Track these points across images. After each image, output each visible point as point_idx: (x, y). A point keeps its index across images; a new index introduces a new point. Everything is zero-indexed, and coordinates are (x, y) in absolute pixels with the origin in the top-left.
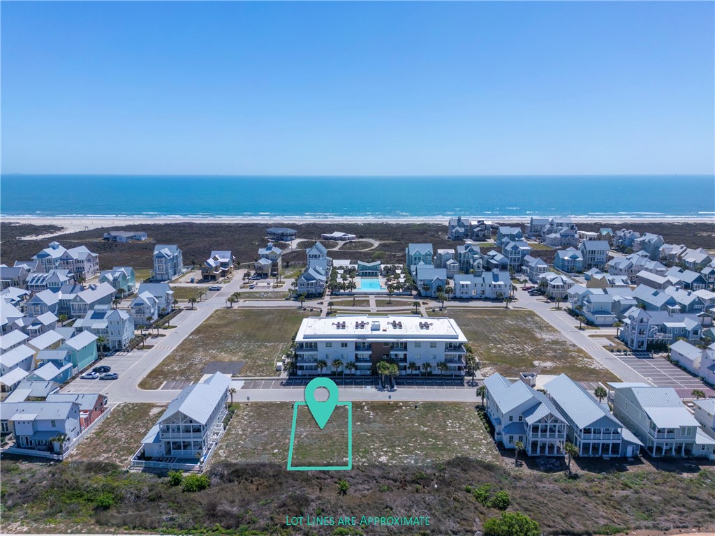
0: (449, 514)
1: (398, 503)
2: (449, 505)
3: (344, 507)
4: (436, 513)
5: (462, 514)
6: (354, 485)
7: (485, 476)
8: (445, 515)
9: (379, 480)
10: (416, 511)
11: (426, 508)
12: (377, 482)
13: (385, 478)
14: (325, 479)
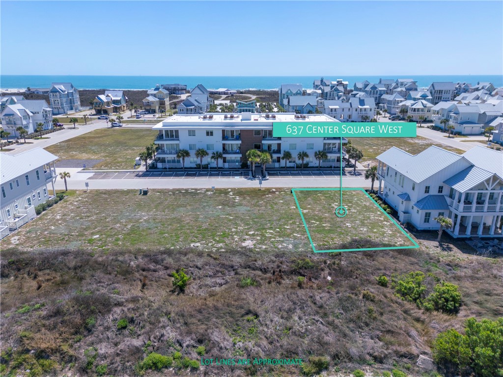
0: (359, 323)
1: (268, 305)
2: (358, 307)
3: (173, 315)
4: (336, 321)
5: (383, 323)
6: (199, 278)
7: (402, 263)
8: (351, 325)
9: (239, 270)
10: (300, 318)
11: (318, 313)
12: (236, 273)
13: (249, 267)
14: (155, 271)
